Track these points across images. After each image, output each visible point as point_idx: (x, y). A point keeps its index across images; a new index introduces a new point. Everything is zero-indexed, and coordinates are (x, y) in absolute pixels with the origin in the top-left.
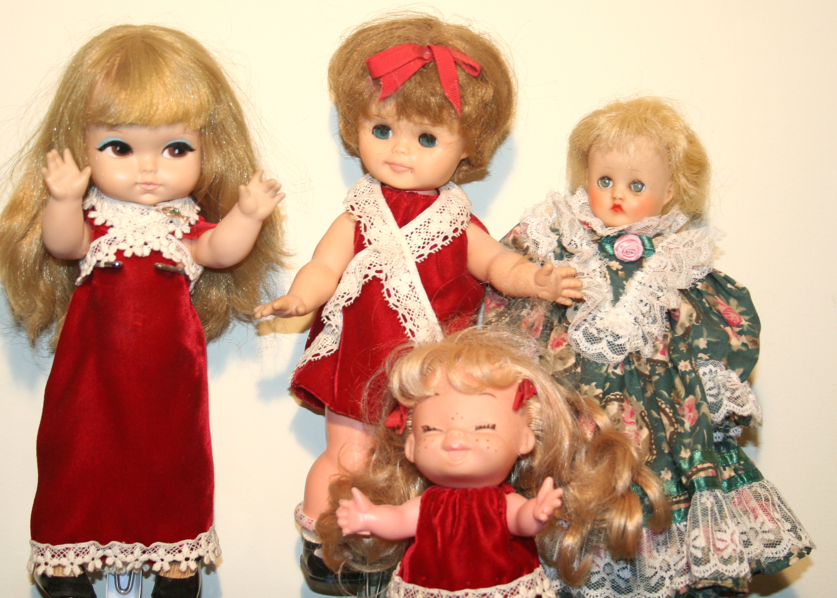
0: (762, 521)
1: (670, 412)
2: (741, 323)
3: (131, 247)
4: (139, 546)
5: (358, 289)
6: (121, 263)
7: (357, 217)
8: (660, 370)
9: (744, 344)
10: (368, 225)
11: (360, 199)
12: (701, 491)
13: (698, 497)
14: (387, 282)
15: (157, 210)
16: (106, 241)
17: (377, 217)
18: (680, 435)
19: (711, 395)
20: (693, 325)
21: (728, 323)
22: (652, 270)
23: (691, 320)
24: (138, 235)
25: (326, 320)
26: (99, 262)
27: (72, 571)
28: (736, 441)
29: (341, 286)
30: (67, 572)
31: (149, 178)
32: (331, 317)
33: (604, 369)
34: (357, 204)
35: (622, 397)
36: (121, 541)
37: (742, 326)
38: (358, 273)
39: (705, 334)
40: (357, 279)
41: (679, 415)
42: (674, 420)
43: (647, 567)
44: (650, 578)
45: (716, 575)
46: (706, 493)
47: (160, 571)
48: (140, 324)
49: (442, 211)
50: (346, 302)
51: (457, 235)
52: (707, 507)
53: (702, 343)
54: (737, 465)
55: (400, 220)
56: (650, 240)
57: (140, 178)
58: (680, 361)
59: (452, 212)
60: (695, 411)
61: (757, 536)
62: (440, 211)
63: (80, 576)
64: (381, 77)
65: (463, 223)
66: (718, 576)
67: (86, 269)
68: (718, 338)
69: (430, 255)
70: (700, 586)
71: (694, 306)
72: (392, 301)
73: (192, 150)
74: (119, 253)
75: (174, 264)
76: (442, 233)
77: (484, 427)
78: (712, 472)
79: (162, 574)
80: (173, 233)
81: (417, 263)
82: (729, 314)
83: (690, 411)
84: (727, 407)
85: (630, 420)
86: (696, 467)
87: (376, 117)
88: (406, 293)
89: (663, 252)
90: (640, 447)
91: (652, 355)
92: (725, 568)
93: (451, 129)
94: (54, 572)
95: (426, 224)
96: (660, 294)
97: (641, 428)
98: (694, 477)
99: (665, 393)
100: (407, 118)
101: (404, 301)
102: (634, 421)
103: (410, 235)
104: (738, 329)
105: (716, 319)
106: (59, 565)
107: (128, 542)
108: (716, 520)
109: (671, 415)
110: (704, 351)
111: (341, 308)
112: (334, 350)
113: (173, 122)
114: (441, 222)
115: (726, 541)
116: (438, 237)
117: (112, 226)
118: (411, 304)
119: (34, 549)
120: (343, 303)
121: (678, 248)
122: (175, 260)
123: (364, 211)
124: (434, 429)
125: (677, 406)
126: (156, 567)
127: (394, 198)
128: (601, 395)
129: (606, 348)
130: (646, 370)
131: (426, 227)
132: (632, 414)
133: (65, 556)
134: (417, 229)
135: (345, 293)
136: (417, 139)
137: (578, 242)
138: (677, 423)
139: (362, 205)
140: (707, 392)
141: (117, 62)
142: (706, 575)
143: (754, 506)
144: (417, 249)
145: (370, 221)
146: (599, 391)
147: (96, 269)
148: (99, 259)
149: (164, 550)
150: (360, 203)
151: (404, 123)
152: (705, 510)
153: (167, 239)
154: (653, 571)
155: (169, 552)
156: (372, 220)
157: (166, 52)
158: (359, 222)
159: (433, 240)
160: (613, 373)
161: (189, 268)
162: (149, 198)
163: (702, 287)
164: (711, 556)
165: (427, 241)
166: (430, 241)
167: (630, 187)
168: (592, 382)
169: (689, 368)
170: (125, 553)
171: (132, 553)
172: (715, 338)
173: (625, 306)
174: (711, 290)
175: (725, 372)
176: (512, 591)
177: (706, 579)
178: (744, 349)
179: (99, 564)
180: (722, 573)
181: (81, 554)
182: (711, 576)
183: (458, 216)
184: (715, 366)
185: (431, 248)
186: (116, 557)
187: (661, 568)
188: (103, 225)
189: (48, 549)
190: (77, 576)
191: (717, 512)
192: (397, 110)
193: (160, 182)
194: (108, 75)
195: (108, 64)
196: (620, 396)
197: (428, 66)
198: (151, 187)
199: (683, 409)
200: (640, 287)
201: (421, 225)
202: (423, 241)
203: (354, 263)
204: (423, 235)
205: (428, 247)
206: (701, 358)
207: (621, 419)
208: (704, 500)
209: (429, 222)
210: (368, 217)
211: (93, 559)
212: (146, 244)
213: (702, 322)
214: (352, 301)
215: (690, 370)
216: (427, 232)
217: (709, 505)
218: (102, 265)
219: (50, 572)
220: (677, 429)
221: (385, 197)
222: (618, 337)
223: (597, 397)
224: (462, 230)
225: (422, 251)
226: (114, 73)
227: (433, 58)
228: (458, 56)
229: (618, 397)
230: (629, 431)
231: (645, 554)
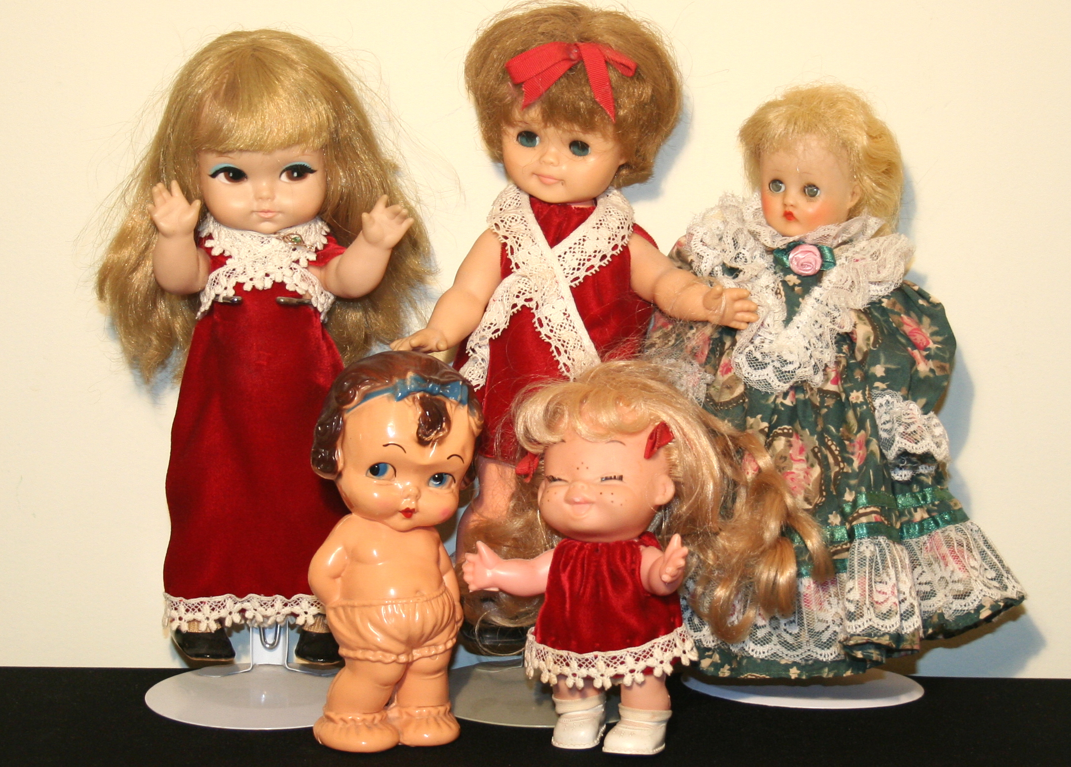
0: (952, 569)
1: (836, 450)
2: (928, 346)
3: (251, 279)
4: (279, 599)
5: (506, 319)
6: (240, 298)
7: (502, 238)
8: (830, 402)
9: (932, 370)
10: (515, 247)
11: (506, 216)
12: (861, 539)
13: (857, 546)
14: (539, 310)
15: (277, 238)
16: (225, 273)
17: (525, 238)
18: (847, 476)
19: (885, 430)
20: (870, 350)
21: (915, 346)
22: (832, 285)
23: (868, 345)
24: (258, 266)
25: (471, 352)
26: (217, 295)
27: (208, 626)
28: (930, 479)
29: (487, 315)
30: (203, 628)
31: (266, 206)
32: (477, 349)
33: (772, 399)
34: (502, 221)
35: (791, 431)
36: (259, 594)
37: (929, 349)
38: (505, 302)
39: (883, 360)
40: (504, 308)
41: (848, 452)
42: (840, 459)
43: (816, 621)
44: (821, 633)
45: (870, 631)
46: (866, 541)
47: (303, 625)
48: (265, 363)
49: (599, 225)
50: (493, 333)
51: (617, 252)
52: (865, 556)
53: (879, 370)
54: (931, 505)
55: (551, 238)
56: (831, 251)
57: (255, 206)
58: (852, 392)
59: (611, 226)
60: (864, 448)
61: (947, 586)
62: (596, 226)
63: (217, 631)
64: (523, 83)
65: (623, 237)
66: (871, 632)
67: (206, 304)
68: (898, 364)
69: (586, 278)
70: (852, 642)
71: (874, 328)
72: (544, 331)
73: (312, 171)
74: (239, 287)
75: (299, 296)
76: (599, 252)
77: (611, 478)
78: (875, 517)
79: (306, 629)
80: (297, 262)
81: (571, 287)
82: (914, 336)
83: (860, 448)
84: (901, 443)
85: (799, 457)
86: (858, 512)
87: (520, 124)
88: (560, 322)
89: (847, 263)
90: (810, 487)
91: (823, 385)
92: (881, 623)
93: (604, 136)
94: (189, 628)
95: (581, 242)
96: (836, 314)
97: (812, 466)
98: (854, 523)
99: (833, 429)
100: (554, 125)
101: (558, 331)
102: (804, 458)
103: (563, 255)
104: (925, 353)
105: (903, 341)
106: (194, 620)
107: (266, 595)
108: (877, 570)
109: (837, 453)
110: (882, 380)
111: (487, 341)
112: (481, 386)
113: (288, 144)
114: (598, 239)
115: (886, 594)
116: (595, 256)
117: (230, 257)
118: (565, 335)
119: (168, 602)
120: (489, 335)
121: (864, 259)
122: (300, 292)
123: (510, 230)
124: (560, 480)
125: (847, 443)
126: (300, 621)
127: (545, 213)
128: (766, 430)
129: (772, 375)
130: (817, 400)
131: (581, 246)
132: (802, 450)
133: (199, 610)
134: (570, 248)
135: (491, 324)
136: (568, 147)
137: (748, 255)
138: (843, 461)
139: (508, 222)
140: (880, 426)
141: (225, 81)
142: (859, 631)
143: (944, 552)
144: (571, 272)
145: (517, 242)
146: (765, 425)
147: (215, 302)
148: (217, 292)
149: (307, 602)
150: (506, 220)
151: (551, 130)
152: (862, 560)
153: (291, 268)
154: (825, 625)
155: (312, 605)
156: (519, 242)
157: (279, 68)
158: (505, 245)
159: (589, 260)
160: (782, 404)
161: (317, 298)
162: (267, 226)
163: (888, 304)
164: (865, 609)
165: (582, 262)
166: (586, 262)
167: (805, 191)
168: (758, 414)
169: (861, 399)
170: (265, 606)
171: (272, 606)
172: (894, 365)
173: (798, 328)
174: (898, 307)
175: (903, 404)
176: (645, 654)
177: (859, 635)
178: (931, 375)
179: (237, 618)
180: (877, 629)
181: (217, 608)
182: (864, 633)
183: (618, 230)
184: (892, 396)
185: (587, 270)
186: (256, 610)
187: (834, 622)
188: (222, 255)
189: (182, 603)
190: (213, 632)
191: (879, 561)
192: (543, 117)
193: (278, 209)
194: (216, 95)
195: (216, 83)
196: (788, 430)
197: (576, 68)
198: (270, 215)
199: (854, 446)
200: (816, 305)
201: (575, 244)
202: (578, 262)
203: (500, 289)
204: (578, 255)
205: (583, 269)
206: (877, 388)
207: (789, 457)
208: (863, 548)
209: (584, 240)
210: (515, 237)
211: (230, 613)
212: (267, 275)
213: (880, 346)
214: (499, 333)
215: (861, 402)
216: (582, 252)
217: (868, 554)
218: (221, 300)
219: (185, 628)
220: (843, 469)
221: (534, 212)
222: (785, 362)
223: (762, 431)
224: (622, 246)
225: (577, 273)
226: (222, 93)
227: (580, 58)
228: (608, 54)
229: (786, 431)
230: (797, 469)
231: (814, 607)
